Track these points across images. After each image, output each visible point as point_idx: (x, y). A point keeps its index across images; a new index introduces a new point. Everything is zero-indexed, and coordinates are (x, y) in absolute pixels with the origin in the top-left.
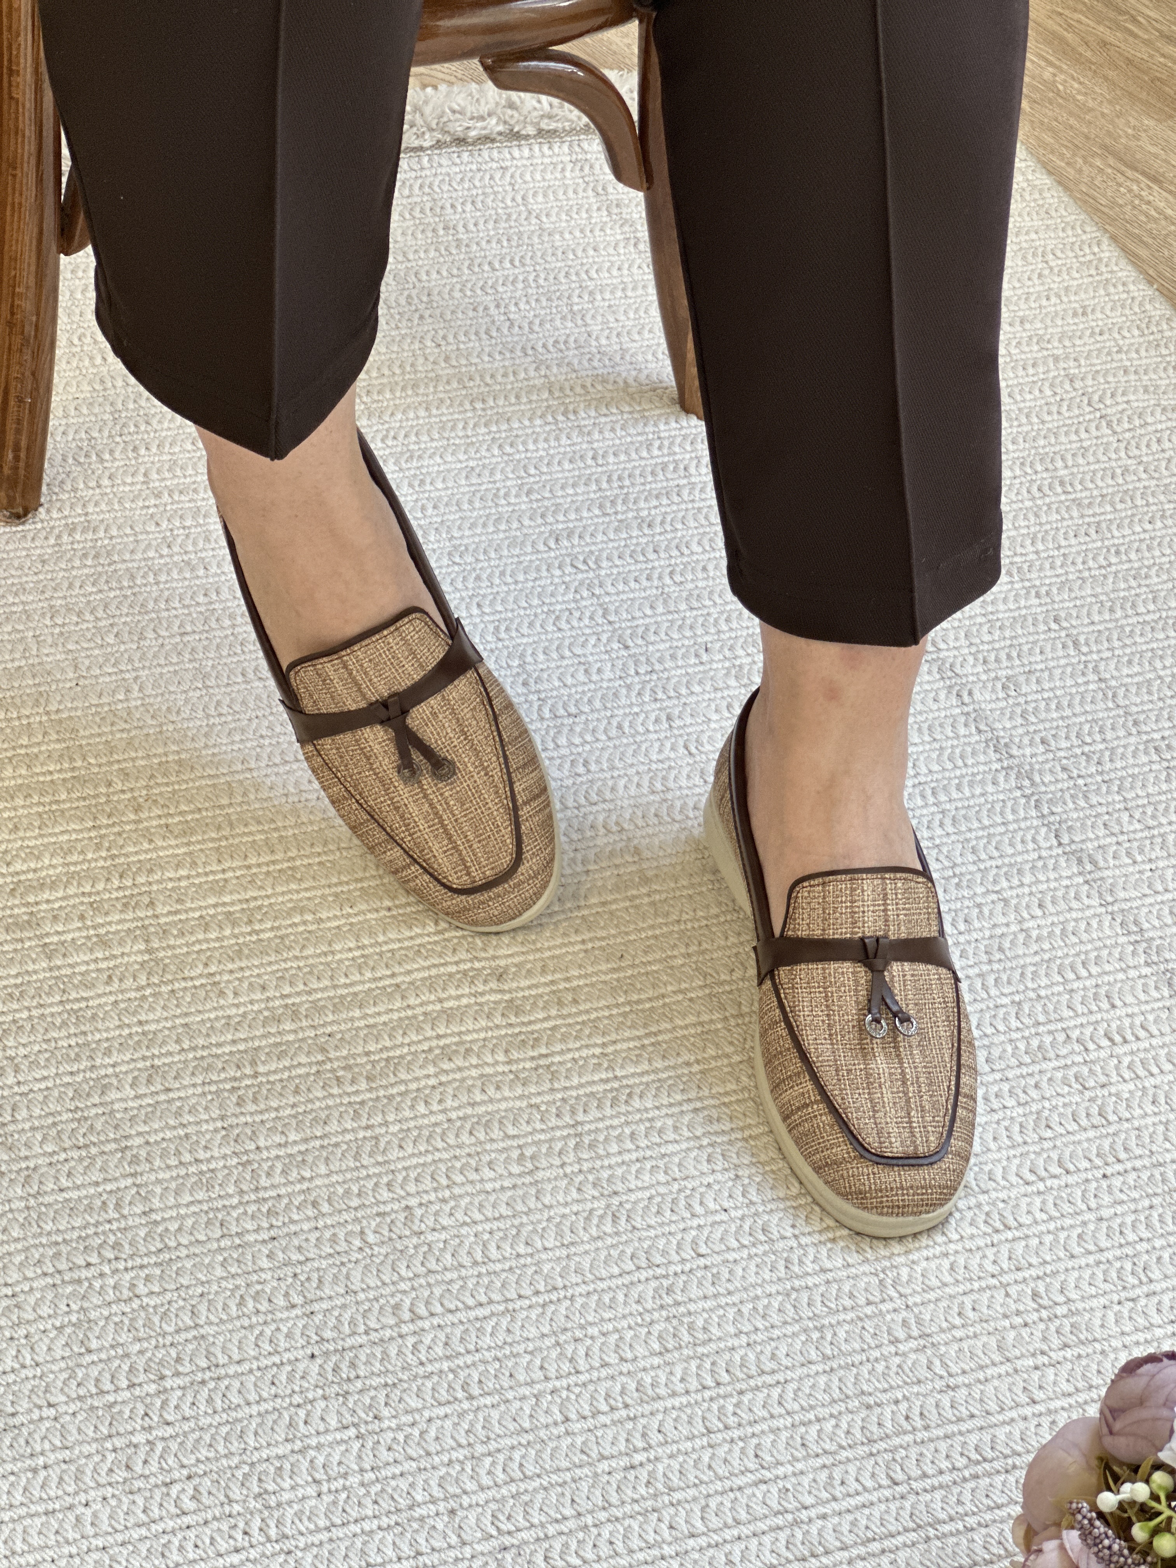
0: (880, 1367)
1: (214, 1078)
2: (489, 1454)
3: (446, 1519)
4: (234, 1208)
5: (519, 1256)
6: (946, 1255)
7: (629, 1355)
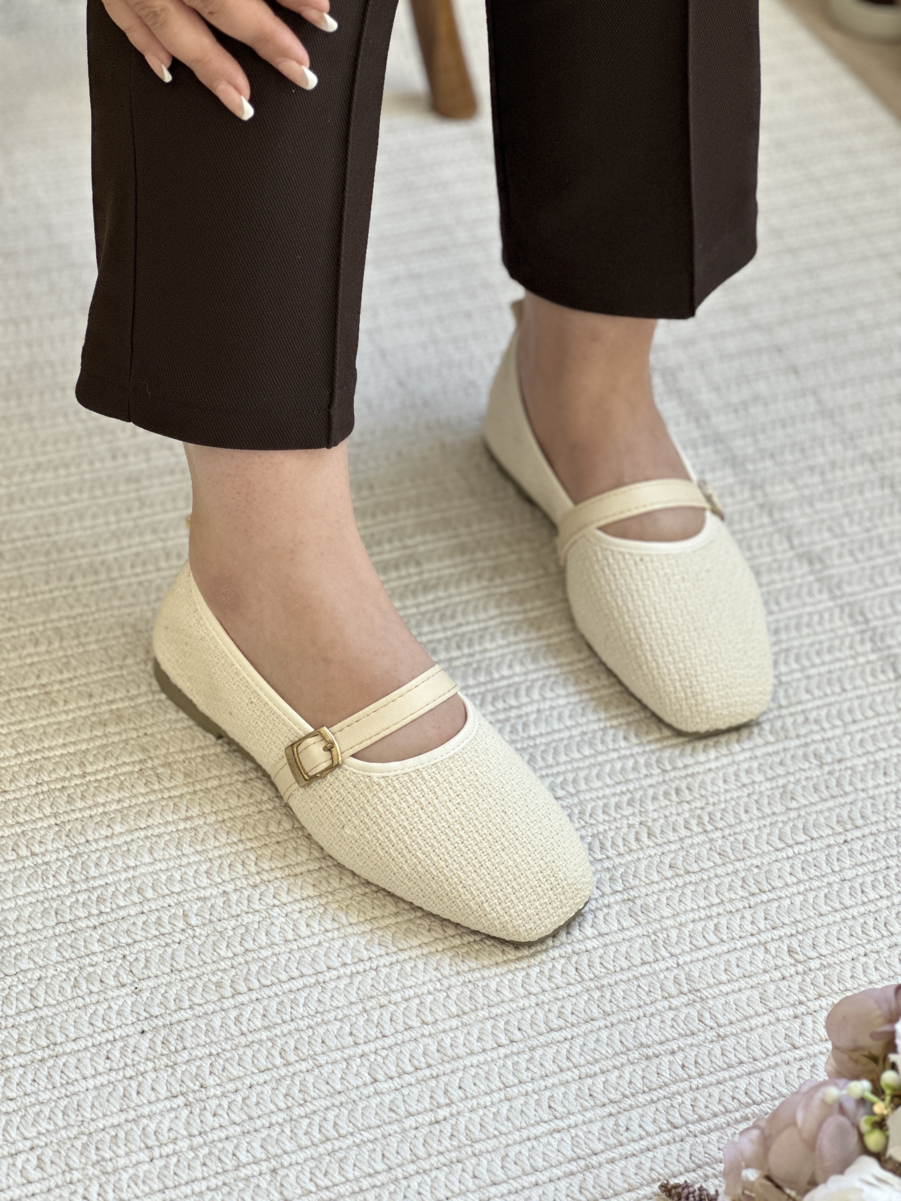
0: (656, 1021)
1: (46, 779)
2: (306, 1116)
3: (268, 1177)
4: (68, 896)
5: (327, 931)
6: (710, 917)
7: (430, 1019)
